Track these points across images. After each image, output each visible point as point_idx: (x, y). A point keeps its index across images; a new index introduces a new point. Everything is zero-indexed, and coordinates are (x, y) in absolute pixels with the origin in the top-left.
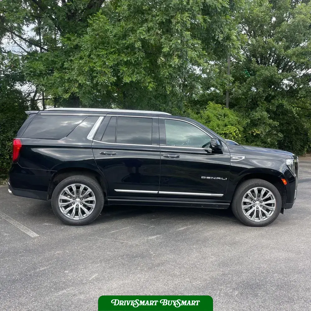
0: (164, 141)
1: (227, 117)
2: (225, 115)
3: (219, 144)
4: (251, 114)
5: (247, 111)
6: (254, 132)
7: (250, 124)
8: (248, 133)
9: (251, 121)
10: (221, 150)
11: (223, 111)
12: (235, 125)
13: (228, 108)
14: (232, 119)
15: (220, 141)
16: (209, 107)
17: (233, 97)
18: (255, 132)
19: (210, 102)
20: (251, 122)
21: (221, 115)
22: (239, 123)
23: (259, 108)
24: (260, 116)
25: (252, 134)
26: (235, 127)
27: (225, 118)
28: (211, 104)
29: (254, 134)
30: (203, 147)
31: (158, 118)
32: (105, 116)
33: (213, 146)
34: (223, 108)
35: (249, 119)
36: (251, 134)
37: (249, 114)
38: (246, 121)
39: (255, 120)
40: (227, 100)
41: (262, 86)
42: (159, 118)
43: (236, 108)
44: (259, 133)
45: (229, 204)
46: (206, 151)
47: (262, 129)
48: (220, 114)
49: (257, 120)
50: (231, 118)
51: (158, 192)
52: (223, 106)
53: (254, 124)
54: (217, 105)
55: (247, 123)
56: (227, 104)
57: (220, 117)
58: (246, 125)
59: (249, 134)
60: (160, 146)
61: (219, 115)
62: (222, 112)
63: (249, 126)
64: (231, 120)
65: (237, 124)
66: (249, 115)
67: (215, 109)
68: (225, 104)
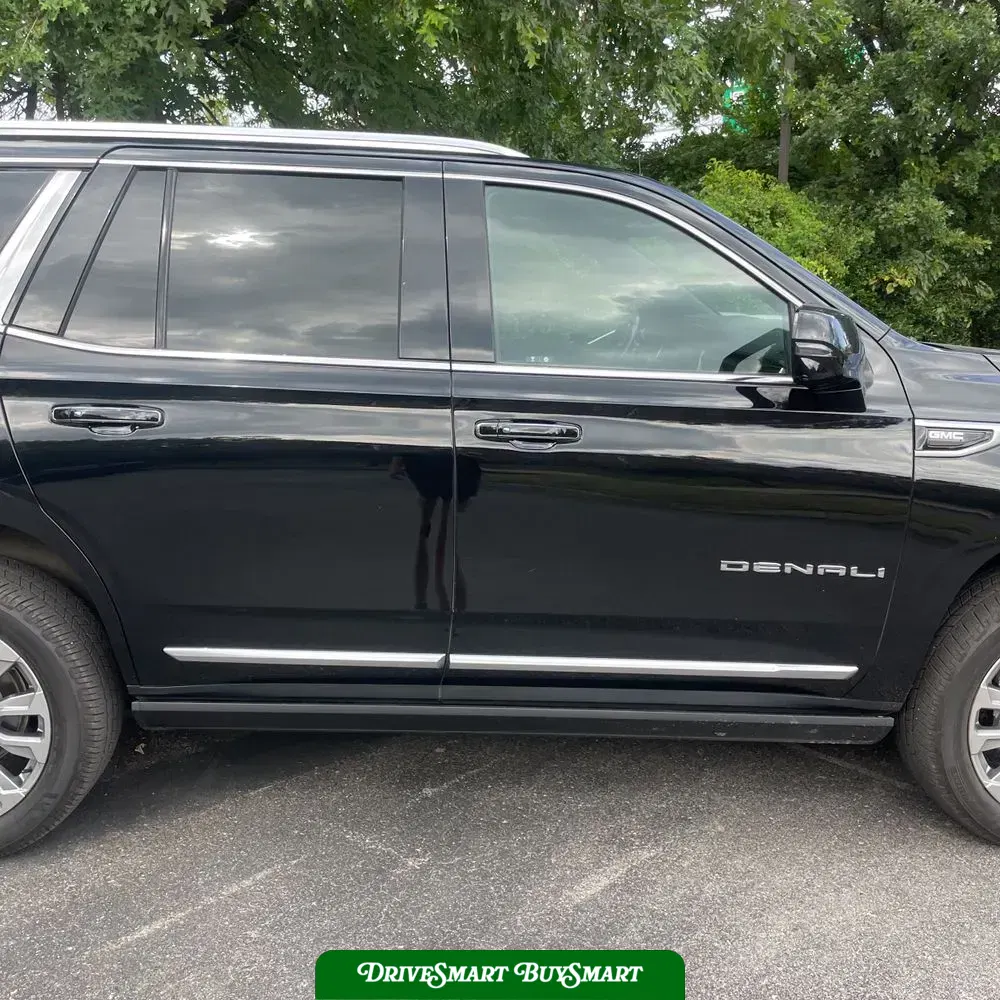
0: (479, 333)
1: (784, 219)
2: (775, 214)
3: (845, 344)
4: (877, 210)
5: (859, 199)
6: (887, 283)
7: (873, 248)
8: (862, 286)
9: (879, 236)
10: (856, 384)
11: (767, 196)
12: (816, 252)
13: (788, 187)
14: (803, 229)
15: (847, 323)
16: (710, 182)
17: (805, 139)
18: (892, 281)
19: (716, 163)
20: (876, 239)
21: (760, 215)
22: (831, 245)
23: (912, 185)
24: (916, 215)
25: (881, 291)
26: (815, 263)
27: (776, 226)
28: (721, 170)
29: (889, 290)
30: (730, 363)
31: (439, 175)
32: (89, 170)
33: (809, 363)
34: (766, 186)
35: (872, 230)
36: (873, 288)
37: (869, 210)
38: (858, 235)
39: (895, 232)
40: (782, 153)
41: (926, 90)
42: (446, 176)
43: (814, 186)
44: (907, 283)
45: (890, 721)
46: (748, 391)
47: (916, 270)
48: (756, 209)
49: (902, 231)
50: (800, 225)
51: (447, 660)
52: (768, 176)
53: (888, 249)
54: (742, 173)
55: (863, 243)
56: (784, 171)
57: (756, 220)
58: (857, 254)
59: (868, 288)
60: (456, 366)
61: (753, 213)
62: (763, 201)
63: (869, 259)
64: (798, 230)
65: (823, 250)
66: (868, 214)
67: (734, 190)
68: (773, 170)
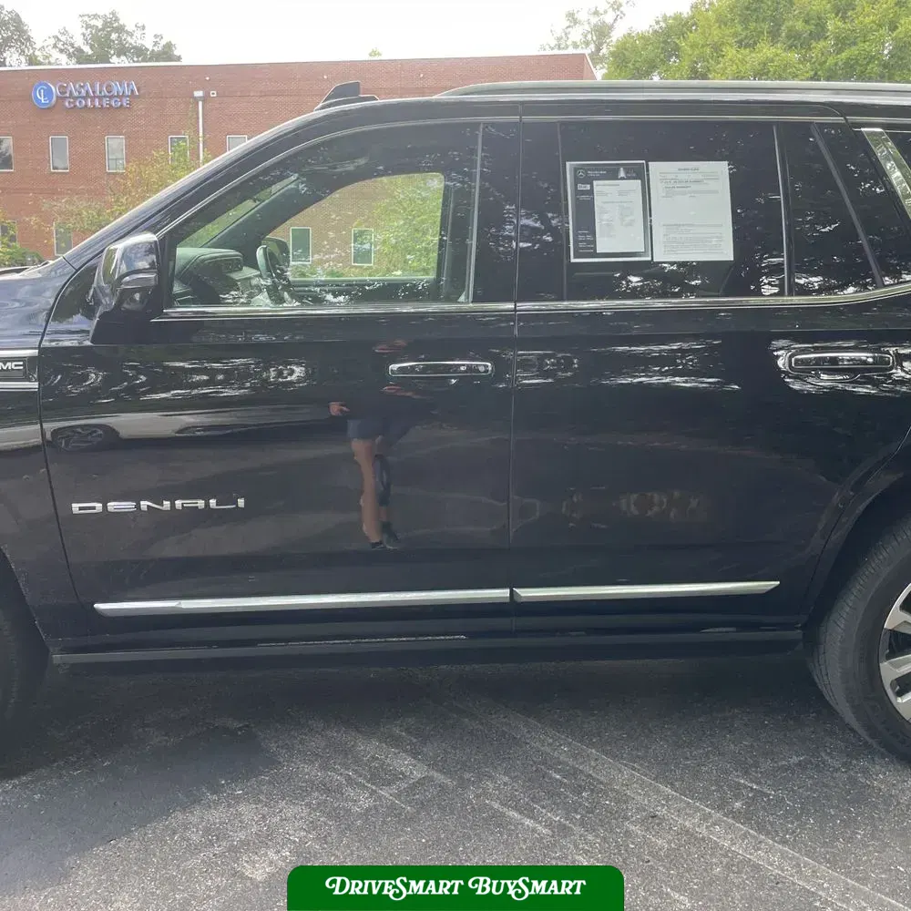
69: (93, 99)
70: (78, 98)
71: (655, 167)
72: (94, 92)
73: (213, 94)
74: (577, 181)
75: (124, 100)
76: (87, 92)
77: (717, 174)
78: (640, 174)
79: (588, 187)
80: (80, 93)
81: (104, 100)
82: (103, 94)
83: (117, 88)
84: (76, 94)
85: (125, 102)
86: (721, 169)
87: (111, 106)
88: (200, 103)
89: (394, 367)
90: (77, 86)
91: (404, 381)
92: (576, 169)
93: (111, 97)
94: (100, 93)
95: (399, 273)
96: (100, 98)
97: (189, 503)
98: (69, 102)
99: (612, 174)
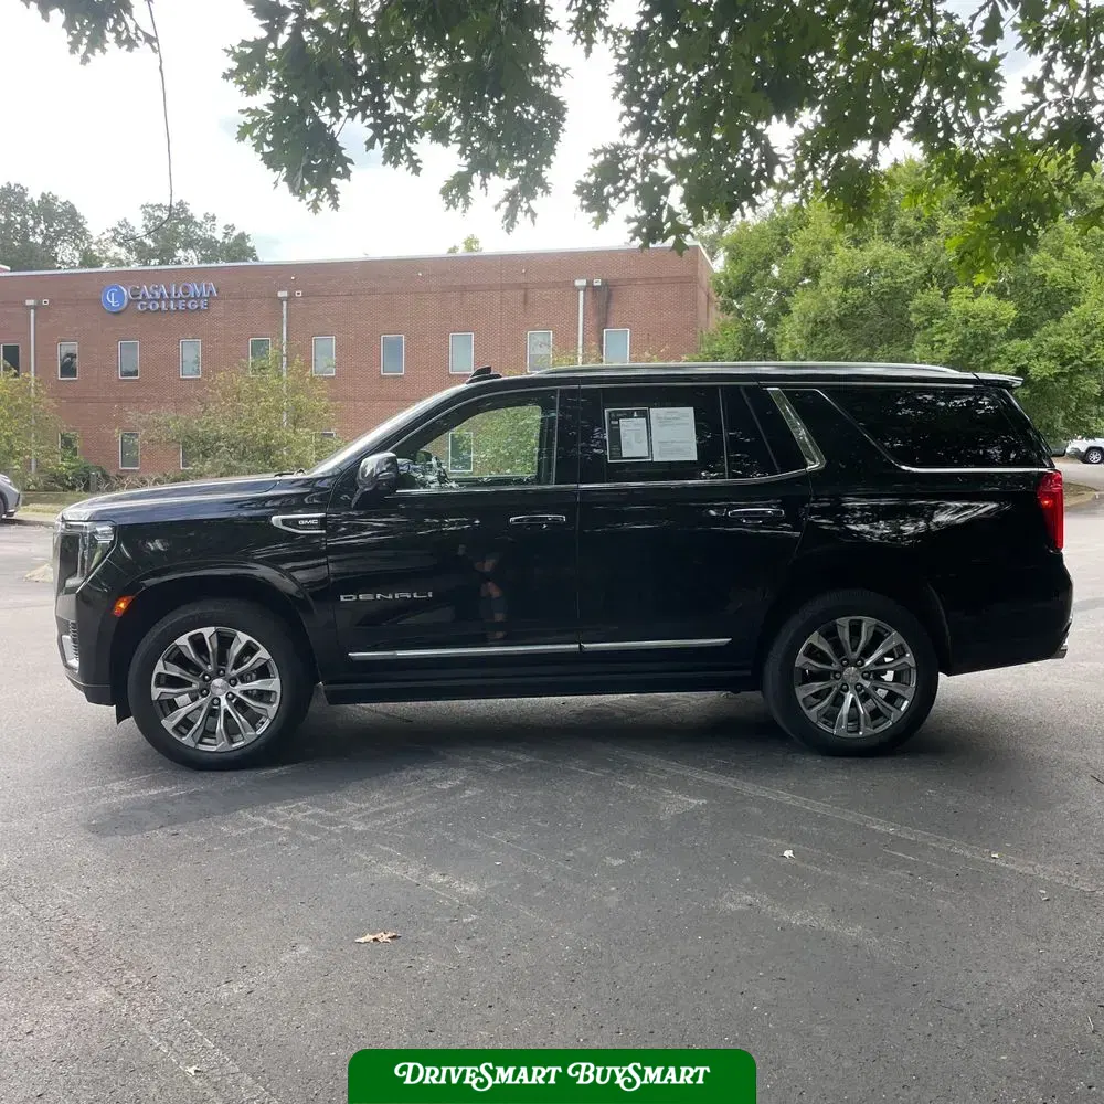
69: (168, 301)
70: (151, 300)
71: (654, 412)
72: (169, 295)
73: (299, 294)
74: (611, 419)
75: (202, 302)
76: (162, 295)
77: (687, 414)
78: (645, 415)
79: (617, 422)
80: (153, 295)
81: (180, 302)
82: (179, 296)
83: (194, 289)
84: (149, 297)
85: (203, 303)
86: (690, 411)
87: (187, 308)
88: (285, 303)
89: (512, 519)
90: (151, 288)
91: (519, 526)
92: (610, 413)
93: (188, 300)
94: (176, 295)
95: (508, 471)
96: (176, 300)
97: (403, 595)
98: (142, 305)
99: (629, 415)
